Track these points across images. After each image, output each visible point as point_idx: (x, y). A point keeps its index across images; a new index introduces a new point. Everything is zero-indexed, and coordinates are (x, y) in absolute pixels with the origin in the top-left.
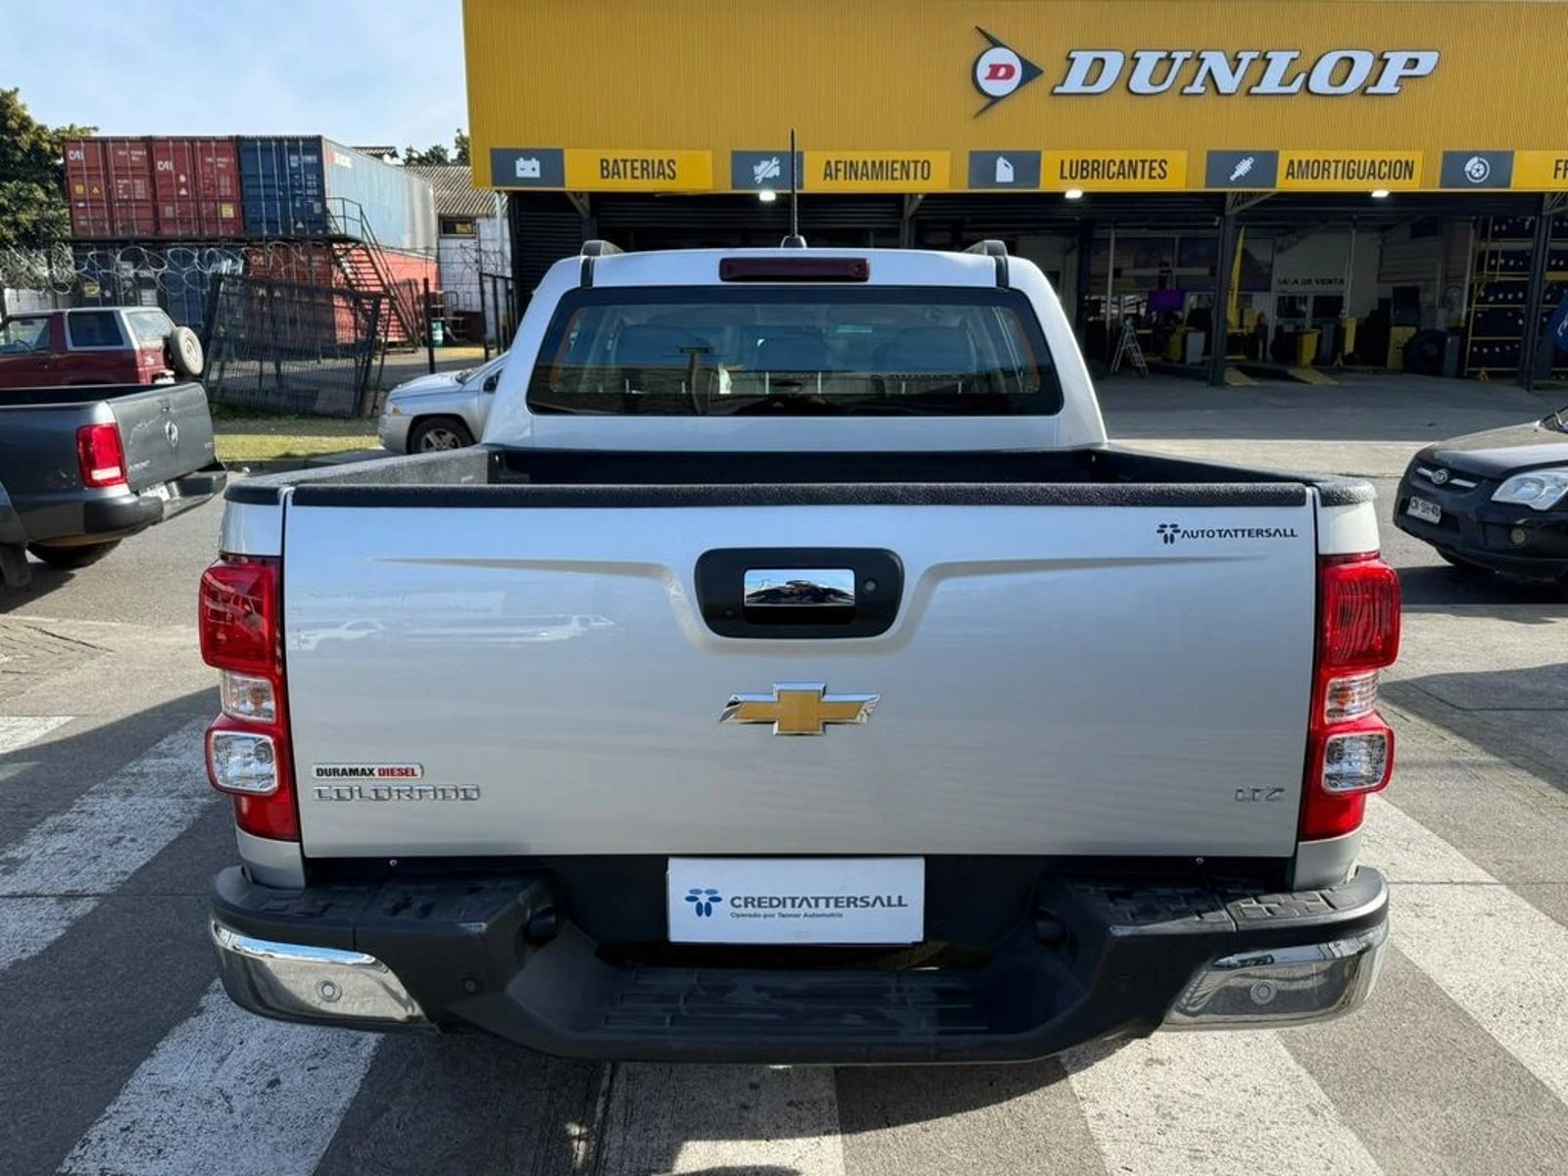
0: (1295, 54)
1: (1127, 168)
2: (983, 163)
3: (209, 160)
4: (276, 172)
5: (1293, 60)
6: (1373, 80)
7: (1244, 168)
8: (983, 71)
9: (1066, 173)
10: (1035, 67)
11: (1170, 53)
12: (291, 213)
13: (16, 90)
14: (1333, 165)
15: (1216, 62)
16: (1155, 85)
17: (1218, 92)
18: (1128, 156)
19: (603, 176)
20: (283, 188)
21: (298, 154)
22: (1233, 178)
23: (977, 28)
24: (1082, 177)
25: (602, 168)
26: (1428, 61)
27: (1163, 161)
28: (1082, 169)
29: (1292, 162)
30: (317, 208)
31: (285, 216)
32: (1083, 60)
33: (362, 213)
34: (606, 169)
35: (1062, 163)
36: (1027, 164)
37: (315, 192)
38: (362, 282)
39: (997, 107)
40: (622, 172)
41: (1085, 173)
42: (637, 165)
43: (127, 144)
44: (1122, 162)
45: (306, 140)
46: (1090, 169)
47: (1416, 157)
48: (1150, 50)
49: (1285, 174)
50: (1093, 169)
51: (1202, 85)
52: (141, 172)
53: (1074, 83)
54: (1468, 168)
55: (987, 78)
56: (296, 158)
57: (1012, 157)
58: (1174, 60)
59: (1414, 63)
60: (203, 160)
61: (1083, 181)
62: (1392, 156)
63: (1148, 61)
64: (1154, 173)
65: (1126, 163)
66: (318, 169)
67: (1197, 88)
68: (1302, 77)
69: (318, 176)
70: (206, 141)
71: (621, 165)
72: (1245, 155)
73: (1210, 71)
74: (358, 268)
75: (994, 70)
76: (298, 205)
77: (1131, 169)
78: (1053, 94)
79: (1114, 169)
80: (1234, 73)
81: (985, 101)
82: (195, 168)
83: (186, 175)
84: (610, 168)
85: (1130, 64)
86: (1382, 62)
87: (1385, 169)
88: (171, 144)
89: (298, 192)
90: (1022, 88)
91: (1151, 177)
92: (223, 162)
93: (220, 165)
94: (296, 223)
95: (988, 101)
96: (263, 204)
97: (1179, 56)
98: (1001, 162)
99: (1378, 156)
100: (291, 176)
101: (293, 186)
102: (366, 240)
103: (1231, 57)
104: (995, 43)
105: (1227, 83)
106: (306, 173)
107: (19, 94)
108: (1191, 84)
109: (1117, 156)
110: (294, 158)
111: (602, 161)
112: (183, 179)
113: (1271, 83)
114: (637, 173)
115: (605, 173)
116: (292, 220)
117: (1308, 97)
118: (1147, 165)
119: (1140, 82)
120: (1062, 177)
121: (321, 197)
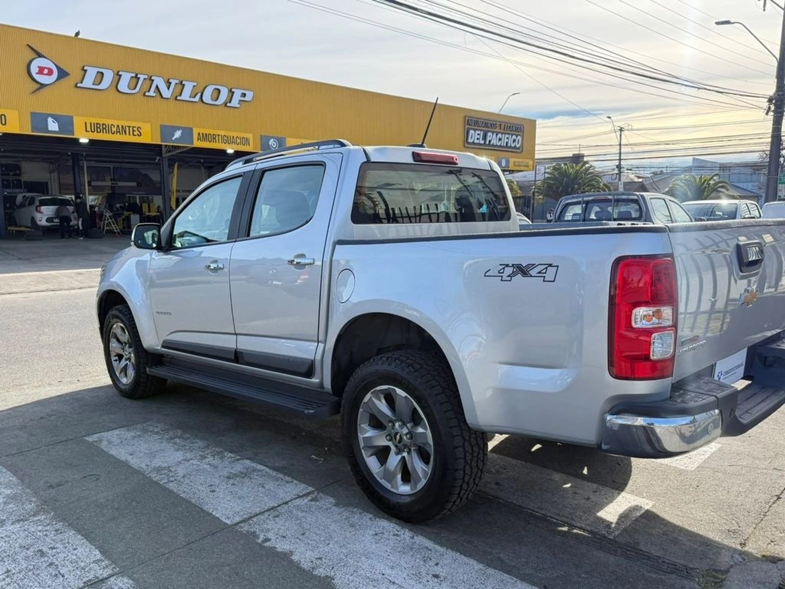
0: (195, 84)
1: (121, 129)
2: (39, 119)
5: (194, 86)
6: (229, 99)
7: (178, 134)
8: (34, 69)
9: (89, 129)
10: (65, 72)
11: (137, 75)
14: (217, 137)
15: (159, 82)
16: (130, 89)
17: (162, 97)
18: (121, 123)
22: (173, 138)
23: (28, 45)
24: (97, 132)
26: (249, 96)
27: (138, 127)
28: (97, 128)
29: (199, 134)
32: (92, 73)
35: (86, 123)
36: (66, 122)
39: (44, 90)
41: (99, 130)
44: (118, 126)
46: (101, 128)
47: (250, 136)
48: (127, 72)
49: (197, 139)
50: (103, 128)
51: (154, 92)
53: (88, 82)
54: (270, 143)
55: (37, 73)
57: (56, 118)
58: (139, 78)
59: (244, 95)
61: (99, 134)
62: (242, 135)
63: (126, 77)
64: (135, 133)
65: (120, 127)
67: (152, 93)
68: (199, 95)
72: (178, 128)
73: (157, 87)
75: (41, 71)
77: (123, 130)
78: (76, 86)
79: (114, 129)
80: (168, 88)
81: (37, 86)
85: (117, 77)
86: (231, 93)
87: (238, 141)
90: (59, 81)
91: (133, 135)
95: (38, 86)
97: (142, 77)
98: (50, 120)
99: (235, 134)
103: (166, 81)
104: (40, 55)
105: (166, 93)
108: (149, 91)
109: (116, 123)
113: (186, 95)
117: (202, 104)
118: (131, 129)
119: (123, 86)
120: (86, 131)
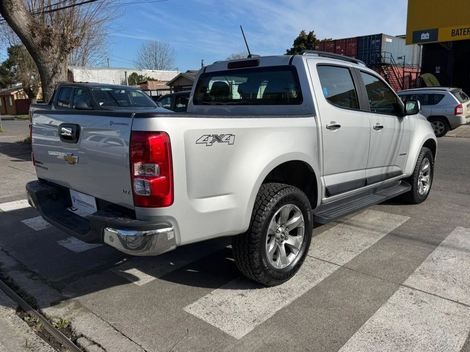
3: (350, 44)
4: (368, 46)
12: (370, 58)
13: (313, 31)
19: (452, 36)
20: (369, 51)
21: (375, 40)
25: (452, 33)
30: (378, 56)
31: (369, 59)
33: (391, 56)
34: (453, 33)
37: (378, 51)
38: (391, 77)
40: (460, 34)
42: (466, 30)
43: (330, 43)
45: (377, 35)
52: (332, 50)
56: (374, 41)
60: (348, 45)
66: (380, 44)
69: (380, 46)
70: (349, 39)
71: (460, 31)
74: (390, 73)
76: (373, 55)
82: (346, 48)
83: (343, 49)
84: (455, 33)
88: (341, 41)
89: (373, 51)
92: (353, 45)
93: (353, 46)
94: (372, 60)
96: (363, 56)
100: (372, 47)
101: (372, 50)
102: (392, 64)
106: (376, 45)
107: (314, 32)
110: (373, 41)
111: (452, 30)
112: (342, 51)
114: (466, 33)
115: (453, 34)
116: (371, 60)
121: (380, 52)
